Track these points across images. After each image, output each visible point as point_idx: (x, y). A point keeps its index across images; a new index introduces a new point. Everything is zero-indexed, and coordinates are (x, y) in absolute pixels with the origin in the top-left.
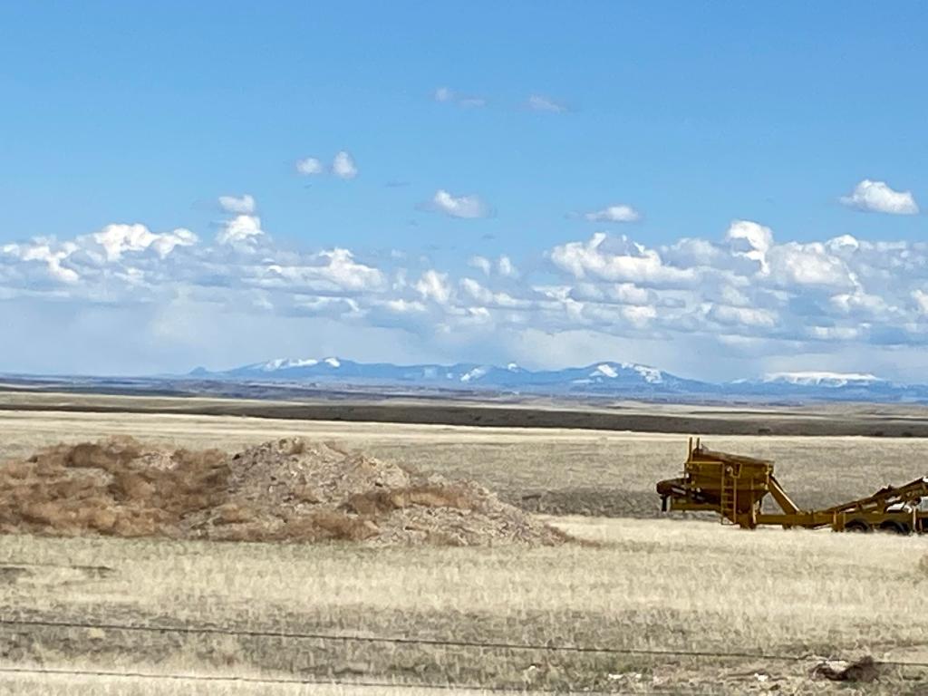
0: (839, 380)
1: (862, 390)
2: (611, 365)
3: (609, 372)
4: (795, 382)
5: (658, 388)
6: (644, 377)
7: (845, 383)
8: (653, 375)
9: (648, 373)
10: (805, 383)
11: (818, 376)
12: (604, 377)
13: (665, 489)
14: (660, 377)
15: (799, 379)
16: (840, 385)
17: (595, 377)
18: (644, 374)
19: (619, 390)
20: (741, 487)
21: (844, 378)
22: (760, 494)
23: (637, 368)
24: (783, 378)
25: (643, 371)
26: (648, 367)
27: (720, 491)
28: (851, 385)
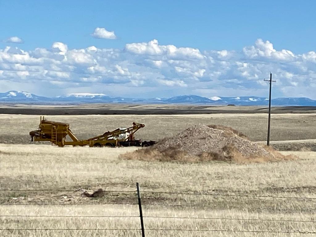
0: (92, 96)
1: (100, 99)
2: (14, 92)
3: (13, 94)
4: (77, 96)
5: (31, 99)
6: (26, 96)
7: (94, 96)
8: (28, 95)
9: (27, 94)
10: (81, 97)
11: (85, 94)
12: (12, 96)
13: (32, 134)
14: (31, 96)
15: (79, 96)
16: (92, 97)
17: (8, 96)
18: (25, 95)
19: (17, 100)
20: (58, 133)
21: (94, 95)
22: (64, 135)
23: (23, 93)
24: (73, 95)
25: (25, 94)
26: (27, 92)
27: (51, 134)
28: (96, 97)
